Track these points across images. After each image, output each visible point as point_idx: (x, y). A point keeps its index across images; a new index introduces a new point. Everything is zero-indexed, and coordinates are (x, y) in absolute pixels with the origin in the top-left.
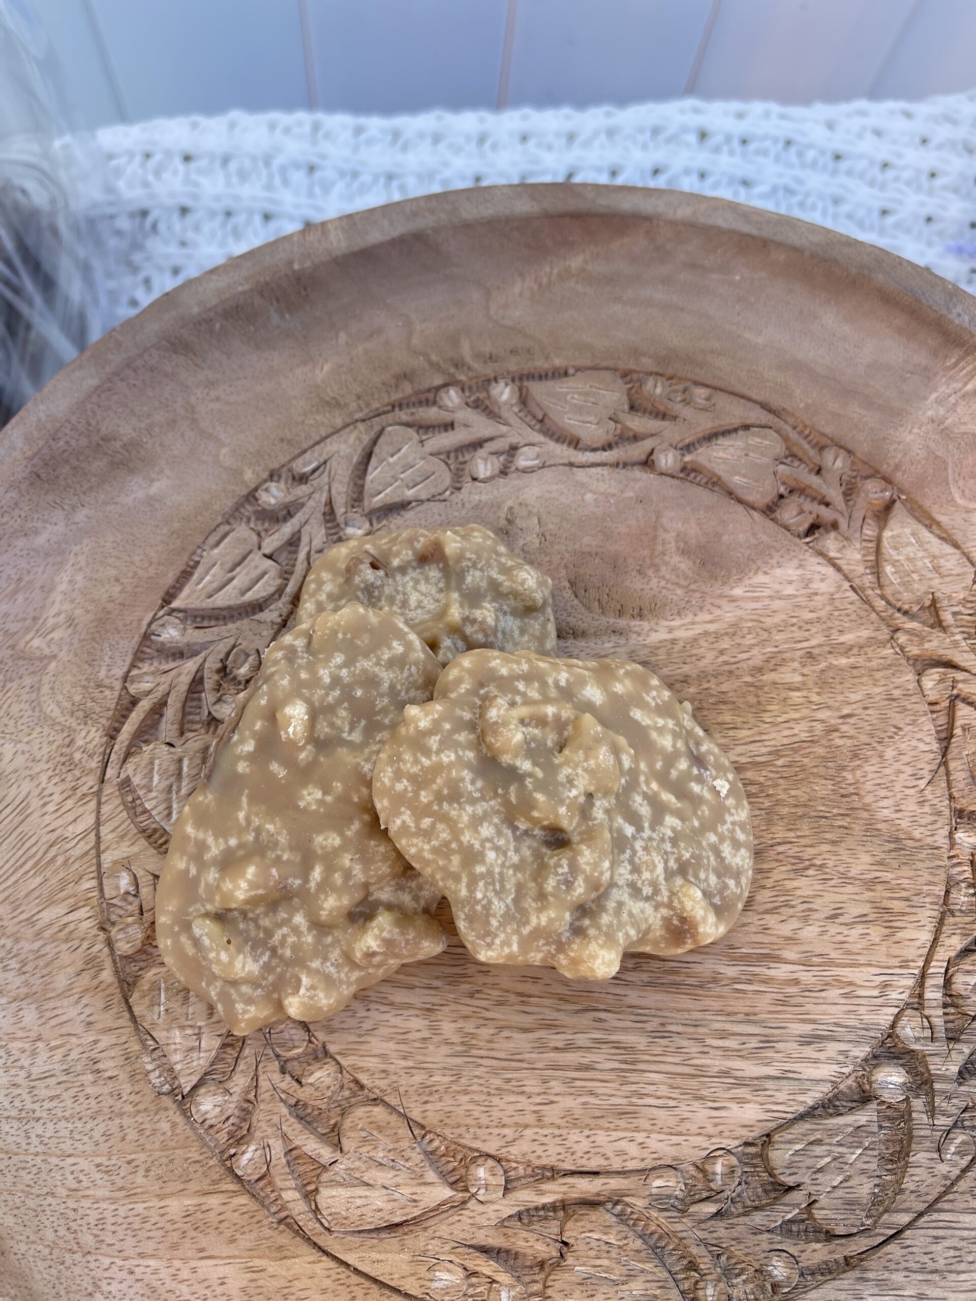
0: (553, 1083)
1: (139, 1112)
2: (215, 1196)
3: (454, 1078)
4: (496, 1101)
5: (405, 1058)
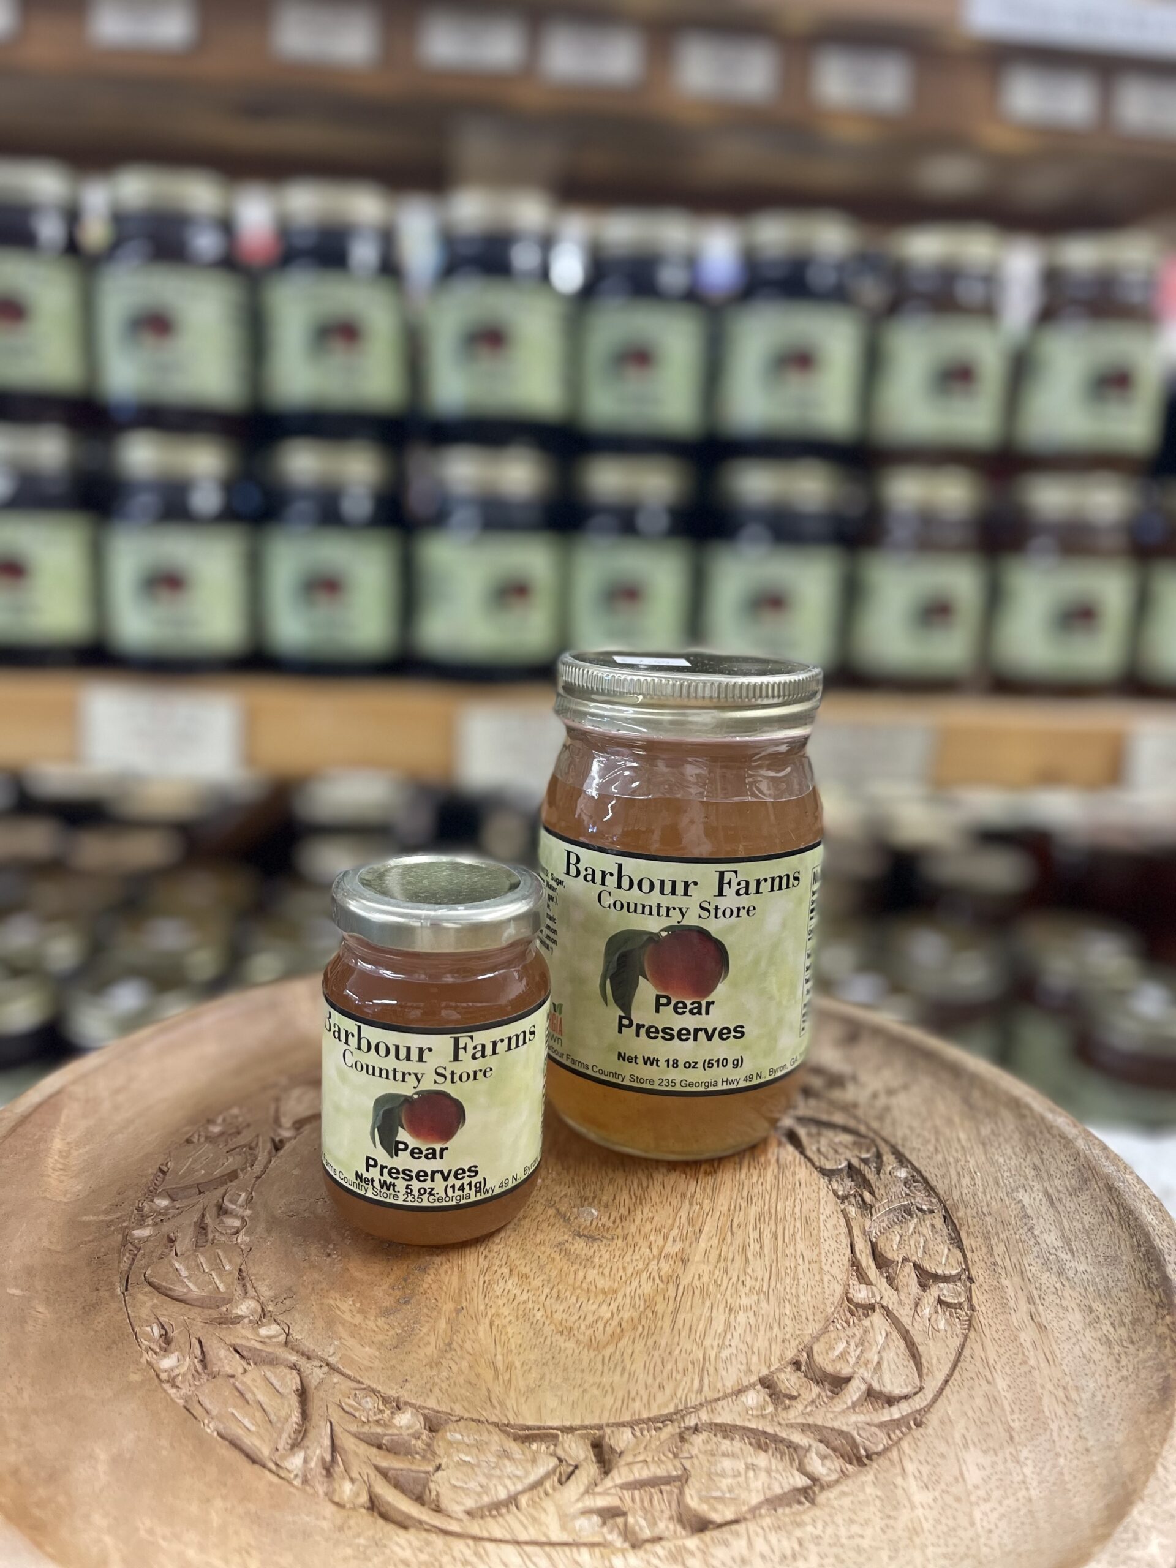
0: (787, 1252)
1: (833, 1522)
2: (905, 1466)
3: (787, 1302)
4: (802, 1282)
5: (771, 1328)
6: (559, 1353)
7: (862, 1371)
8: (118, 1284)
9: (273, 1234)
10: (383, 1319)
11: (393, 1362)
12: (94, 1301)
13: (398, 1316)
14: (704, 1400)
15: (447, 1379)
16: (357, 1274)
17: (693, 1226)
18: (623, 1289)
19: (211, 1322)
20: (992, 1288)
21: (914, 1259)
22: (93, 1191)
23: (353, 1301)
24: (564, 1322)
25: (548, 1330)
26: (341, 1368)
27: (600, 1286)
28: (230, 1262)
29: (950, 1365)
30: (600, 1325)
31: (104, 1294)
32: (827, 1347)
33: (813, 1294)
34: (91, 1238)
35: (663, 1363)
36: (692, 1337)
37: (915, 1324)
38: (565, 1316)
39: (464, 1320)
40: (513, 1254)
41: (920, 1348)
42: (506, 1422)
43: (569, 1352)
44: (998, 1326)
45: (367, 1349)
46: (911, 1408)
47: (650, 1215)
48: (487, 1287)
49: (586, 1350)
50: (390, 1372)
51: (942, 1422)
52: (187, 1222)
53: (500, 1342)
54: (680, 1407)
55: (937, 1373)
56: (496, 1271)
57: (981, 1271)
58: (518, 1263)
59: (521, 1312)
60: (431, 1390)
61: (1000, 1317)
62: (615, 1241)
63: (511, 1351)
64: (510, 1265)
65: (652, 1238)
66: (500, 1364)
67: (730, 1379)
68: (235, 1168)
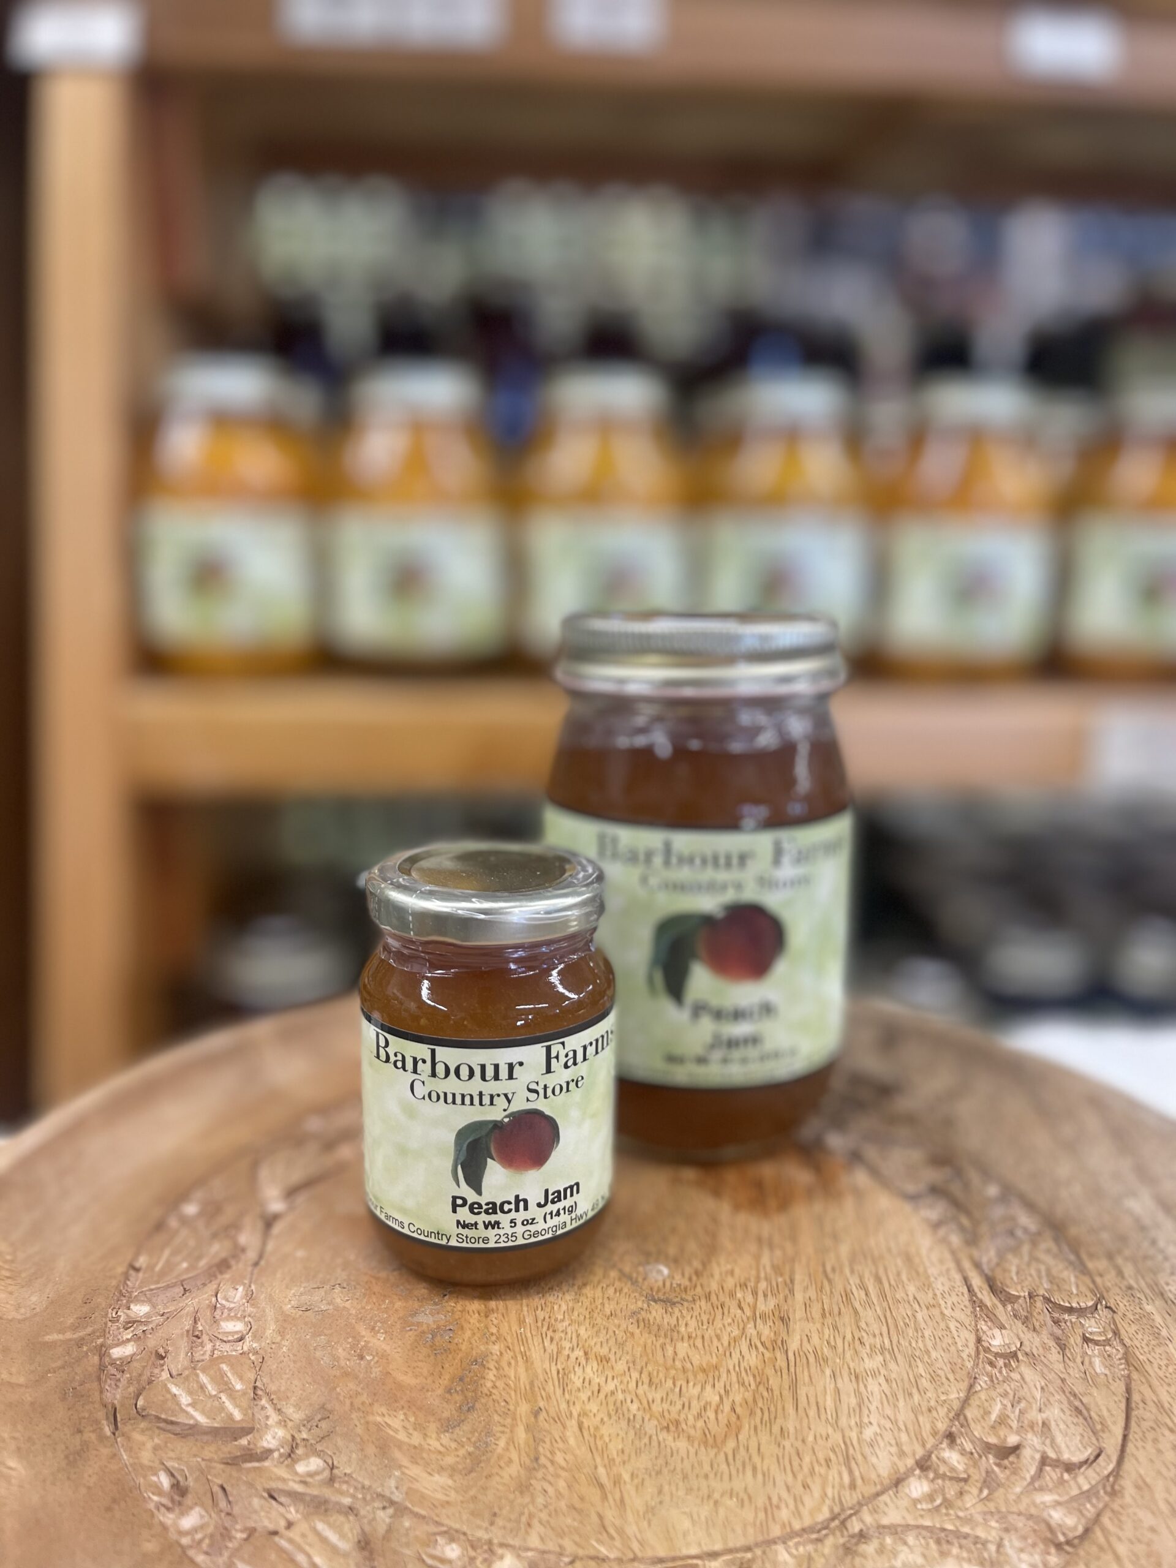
2: (1115, 1548)
6: (672, 1456)
7: (1030, 1436)
8: (105, 1422)
9: (288, 1337)
10: (447, 1434)
11: (472, 1493)
12: (79, 1447)
13: (465, 1428)
14: (861, 1498)
15: (545, 1506)
16: (400, 1377)
17: (782, 1275)
18: (724, 1363)
19: (232, 1462)
20: (1137, 1316)
21: (1041, 1292)
22: (52, 1302)
23: (405, 1414)
24: (666, 1414)
25: (651, 1427)
26: (410, 1506)
27: (696, 1362)
28: (241, 1378)
29: (1124, 1415)
30: (711, 1414)
31: (90, 1436)
32: (982, 1412)
33: (944, 1346)
34: (59, 1363)
35: (798, 1454)
36: (823, 1417)
37: (1071, 1371)
38: (666, 1406)
39: (547, 1425)
40: (582, 1331)
41: (1085, 1400)
42: (631, 1556)
43: (683, 1452)
44: (1158, 1360)
45: (436, 1475)
46: (1098, 1474)
47: (729, 1267)
48: (563, 1378)
49: (703, 1448)
50: (472, 1506)
51: (1138, 1487)
52: (178, 1331)
53: (597, 1449)
54: (837, 1510)
55: (1112, 1427)
56: (568, 1356)
57: (1118, 1298)
58: (592, 1344)
59: (611, 1407)
60: (529, 1525)
61: (1158, 1350)
62: (698, 1303)
63: (613, 1460)
64: (583, 1346)
65: (739, 1295)
66: (604, 1479)
67: (883, 1463)
68: (223, 1255)
